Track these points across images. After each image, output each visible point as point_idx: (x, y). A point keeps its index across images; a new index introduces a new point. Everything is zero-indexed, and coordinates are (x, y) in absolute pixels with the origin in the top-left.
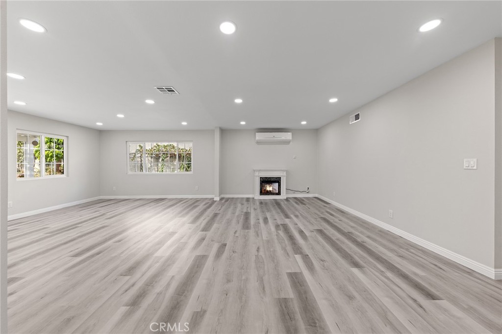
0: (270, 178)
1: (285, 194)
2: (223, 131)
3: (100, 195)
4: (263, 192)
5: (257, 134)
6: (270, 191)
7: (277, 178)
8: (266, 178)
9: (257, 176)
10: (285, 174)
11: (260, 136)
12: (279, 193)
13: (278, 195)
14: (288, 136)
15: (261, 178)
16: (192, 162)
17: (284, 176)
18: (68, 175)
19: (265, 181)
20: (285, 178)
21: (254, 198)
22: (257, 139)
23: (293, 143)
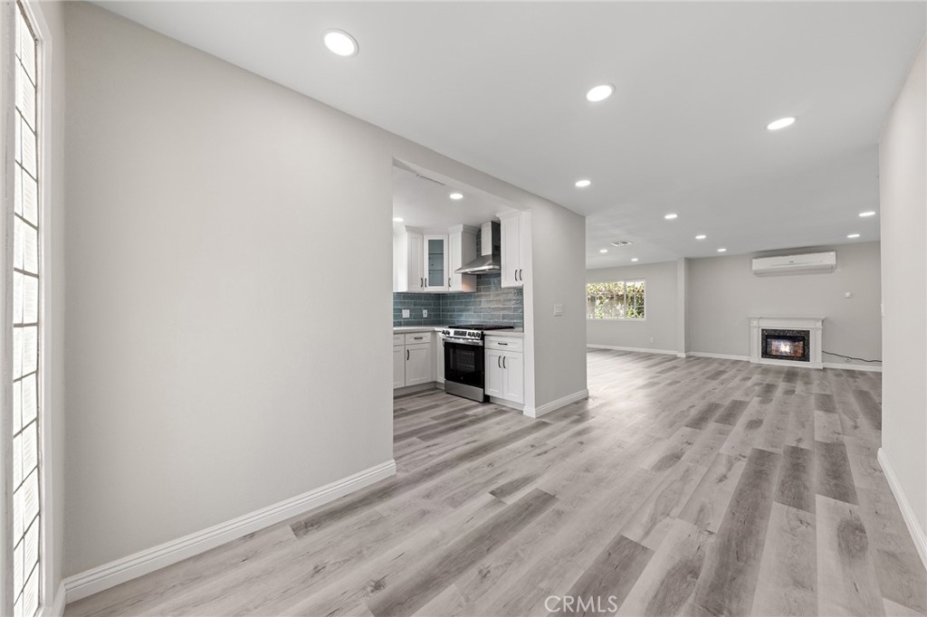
0: (784, 331)
1: (820, 361)
2: (691, 262)
5: (754, 260)
6: (787, 353)
7: (799, 332)
8: (775, 331)
9: (755, 327)
10: (819, 324)
11: (759, 264)
12: (805, 357)
13: (804, 360)
14: (829, 259)
15: (763, 330)
16: (645, 306)
17: (817, 329)
20: (820, 332)
21: (749, 362)
22: (754, 268)
23: (838, 270)
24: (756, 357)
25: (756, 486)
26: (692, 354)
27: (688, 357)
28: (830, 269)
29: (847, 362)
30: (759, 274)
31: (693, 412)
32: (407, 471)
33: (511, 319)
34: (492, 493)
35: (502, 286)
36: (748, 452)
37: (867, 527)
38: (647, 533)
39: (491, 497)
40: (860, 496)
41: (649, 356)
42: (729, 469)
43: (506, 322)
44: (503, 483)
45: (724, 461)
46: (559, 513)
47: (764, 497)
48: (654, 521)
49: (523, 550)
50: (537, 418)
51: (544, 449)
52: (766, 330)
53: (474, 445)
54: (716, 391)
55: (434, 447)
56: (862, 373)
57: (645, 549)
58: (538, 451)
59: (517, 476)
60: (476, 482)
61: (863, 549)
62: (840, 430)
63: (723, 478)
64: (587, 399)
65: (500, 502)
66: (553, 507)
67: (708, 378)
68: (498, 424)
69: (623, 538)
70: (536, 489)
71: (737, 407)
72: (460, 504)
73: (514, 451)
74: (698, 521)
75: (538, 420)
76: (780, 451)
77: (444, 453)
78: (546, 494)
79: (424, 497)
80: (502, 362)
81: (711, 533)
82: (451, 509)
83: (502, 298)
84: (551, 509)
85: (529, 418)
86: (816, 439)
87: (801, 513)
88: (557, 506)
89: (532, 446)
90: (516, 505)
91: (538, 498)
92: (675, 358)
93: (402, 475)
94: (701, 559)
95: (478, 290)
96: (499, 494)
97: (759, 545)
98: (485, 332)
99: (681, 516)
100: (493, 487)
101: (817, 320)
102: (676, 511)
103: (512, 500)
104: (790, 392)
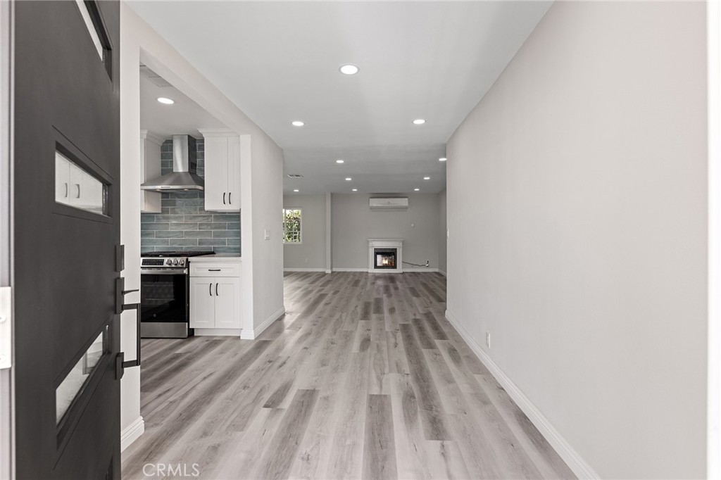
0: (385, 249)
1: (401, 268)
2: (334, 196)
4: (378, 265)
5: (370, 199)
6: (386, 264)
7: (392, 249)
8: (381, 249)
9: (370, 247)
10: (401, 244)
12: (395, 267)
14: (404, 202)
17: (400, 247)
19: (380, 253)
20: (401, 249)
21: (367, 272)
22: (371, 205)
24: (371, 269)
25: (411, 344)
26: (334, 269)
27: (332, 272)
30: (373, 209)
31: (359, 310)
32: (156, 425)
33: (212, 244)
34: (266, 406)
35: (206, 209)
36: (398, 327)
37: (456, 348)
38: (381, 387)
39: (267, 411)
40: (448, 335)
41: (305, 275)
42: (396, 339)
43: (204, 247)
44: (269, 396)
45: (391, 335)
46: (326, 398)
47: (417, 348)
48: (380, 380)
49: (321, 431)
50: (256, 339)
51: (280, 361)
52: (376, 249)
53: (213, 378)
54: (363, 294)
55: (168, 394)
56: (419, 273)
57: (385, 396)
58: (277, 364)
59: (276, 387)
60: (245, 404)
61: (459, 358)
62: (426, 305)
63: (396, 345)
64: (284, 315)
65: (278, 409)
66: (319, 396)
67: (353, 286)
68: (221, 353)
69: (371, 396)
70: (299, 390)
71: (378, 302)
72: (244, 426)
73: (258, 371)
74: (399, 371)
75: (258, 341)
76: (410, 322)
77: (186, 394)
78: (308, 390)
79: (202, 437)
80: (214, 290)
81: (408, 374)
82: (239, 433)
83: (198, 221)
84: (318, 399)
85: (248, 341)
86: (421, 312)
87: (434, 350)
88: (321, 395)
89: (270, 362)
90: (292, 406)
91: (304, 395)
92: (324, 274)
93: (155, 431)
94: (411, 389)
95: (164, 211)
96: (273, 404)
97: (428, 372)
98: (190, 259)
99: (390, 371)
100: (264, 402)
101: (400, 242)
102: (386, 370)
103: (287, 404)
104: (396, 288)
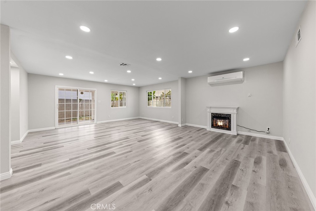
0: (220, 114)
1: (235, 130)
3: (139, 116)
4: (214, 126)
5: (208, 77)
6: (221, 126)
7: (227, 115)
8: (217, 114)
9: (208, 112)
10: (235, 111)
11: (211, 79)
12: (229, 129)
13: (229, 130)
14: (239, 75)
15: (212, 113)
17: (234, 114)
18: (127, 107)
19: (216, 117)
20: (235, 115)
21: (206, 129)
22: (208, 82)
23: (245, 82)
24: (209, 128)
26: (187, 124)
28: (240, 81)
29: (249, 131)
30: (212, 85)
52: (213, 113)
101: (234, 108)
